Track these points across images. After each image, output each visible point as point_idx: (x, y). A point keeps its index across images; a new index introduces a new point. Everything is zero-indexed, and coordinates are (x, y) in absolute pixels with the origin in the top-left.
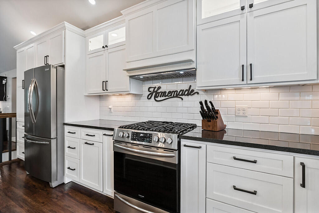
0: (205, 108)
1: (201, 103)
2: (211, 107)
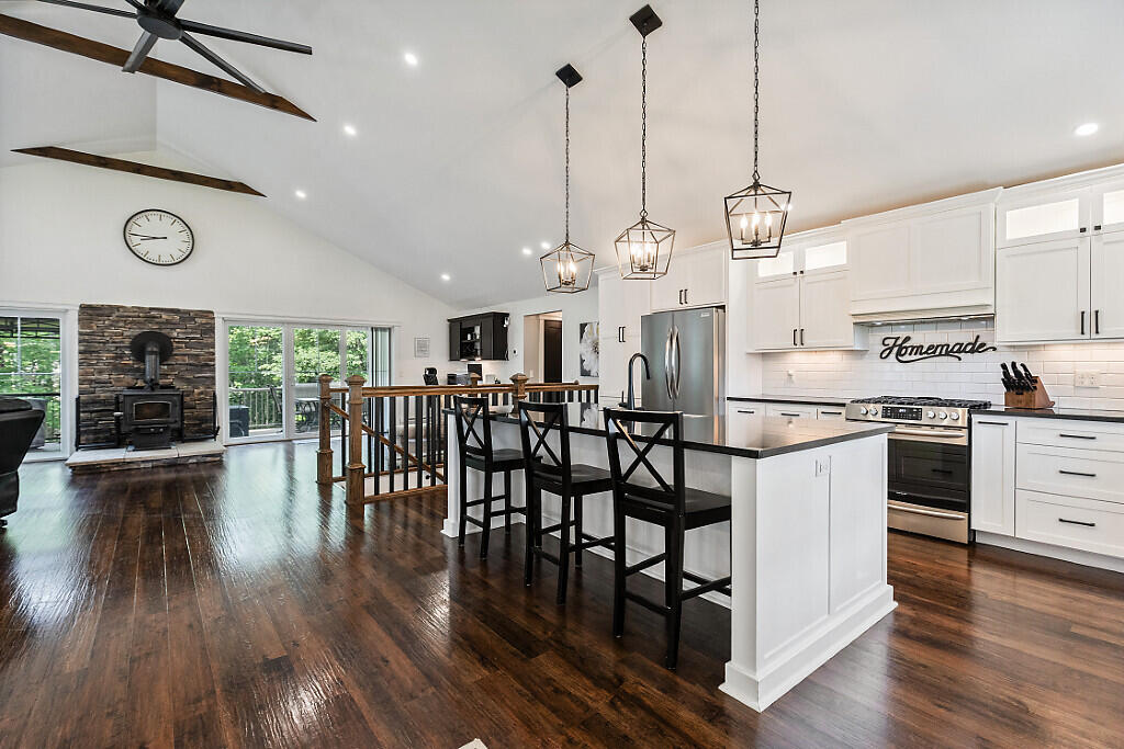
0: (1012, 374)
1: (1004, 366)
2: (1023, 372)
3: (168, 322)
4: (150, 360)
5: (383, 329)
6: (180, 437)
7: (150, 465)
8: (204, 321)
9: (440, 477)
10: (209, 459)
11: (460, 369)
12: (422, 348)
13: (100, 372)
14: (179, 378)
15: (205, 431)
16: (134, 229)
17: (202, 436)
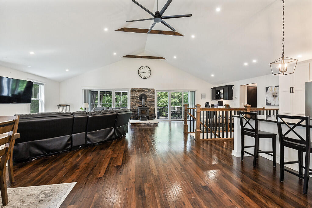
3: (146, 92)
4: (143, 100)
5: (193, 92)
6: (148, 118)
7: (144, 124)
8: (153, 91)
9: (217, 135)
10: (155, 124)
11: (216, 103)
12: (203, 96)
13: (134, 103)
14: (148, 105)
15: (153, 117)
16: (140, 71)
17: (152, 118)
